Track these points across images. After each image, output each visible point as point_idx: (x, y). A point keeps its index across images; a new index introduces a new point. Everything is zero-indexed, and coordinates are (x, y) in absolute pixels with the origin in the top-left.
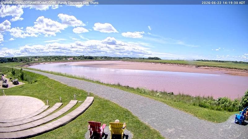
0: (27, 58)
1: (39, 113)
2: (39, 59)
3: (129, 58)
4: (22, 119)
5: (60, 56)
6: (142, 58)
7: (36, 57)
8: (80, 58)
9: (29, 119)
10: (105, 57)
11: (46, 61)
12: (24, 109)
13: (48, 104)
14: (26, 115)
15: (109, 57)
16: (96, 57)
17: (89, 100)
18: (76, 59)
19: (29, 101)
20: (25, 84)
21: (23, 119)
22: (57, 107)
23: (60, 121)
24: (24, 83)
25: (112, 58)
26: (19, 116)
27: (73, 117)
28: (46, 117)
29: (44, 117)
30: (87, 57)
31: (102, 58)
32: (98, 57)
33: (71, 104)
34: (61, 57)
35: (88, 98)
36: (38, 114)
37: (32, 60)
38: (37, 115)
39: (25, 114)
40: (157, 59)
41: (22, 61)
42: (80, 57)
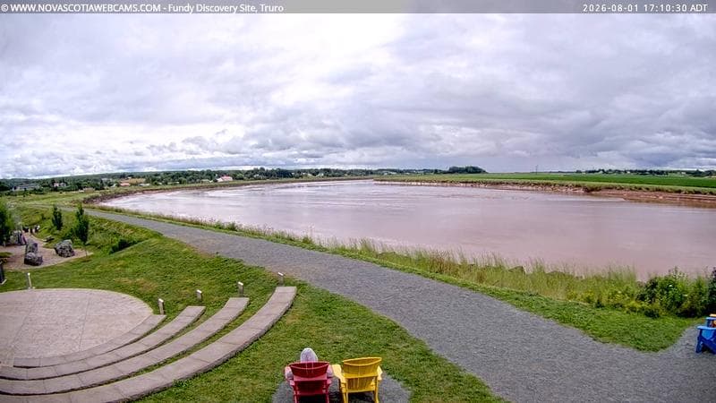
0: (95, 180)
1: (136, 337)
2: (134, 181)
3: (393, 171)
4: (83, 357)
5: (193, 172)
6: (432, 171)
7: (123, 176)
8: (252, 176)
9: (107, 355)
10: (325, 170)
11: (154, 187)
12: (92, 325)
13: (162, 311)
14: (97, 342)
15: (336, 171)
16: (299, 172)
17: (281, 296)
18: (242, 179)
19: (105, 303)
20: (92, 253)
21: (87, 355)
22: (190, 320)
23: (198, 359)
24: (90, 251)
25: (345, 172)
26: (77, 347)
27: (235, 348)
28: (155, 348)
29: (151, 349)
30: (273, 171)
31: (315, 173)
32: (305, 171)
33: (230, 311)
34: (197, 173)
35: (279, 290)
36: (133, 339)
37: (110, 185)
38: (131, 343)
39: (93, 341)
40: (476, 171)
41: (82, 189)
42: (252, 171)
